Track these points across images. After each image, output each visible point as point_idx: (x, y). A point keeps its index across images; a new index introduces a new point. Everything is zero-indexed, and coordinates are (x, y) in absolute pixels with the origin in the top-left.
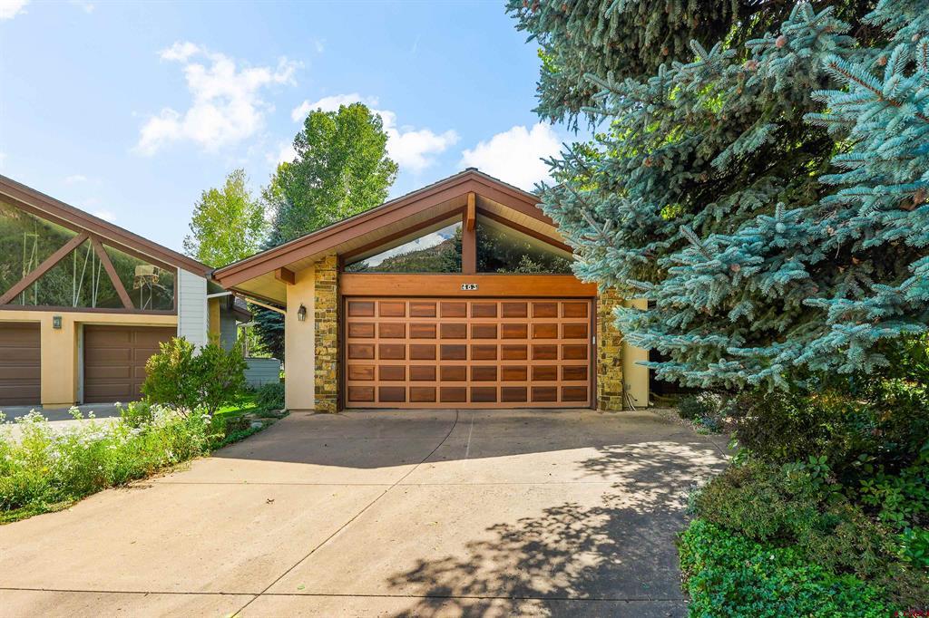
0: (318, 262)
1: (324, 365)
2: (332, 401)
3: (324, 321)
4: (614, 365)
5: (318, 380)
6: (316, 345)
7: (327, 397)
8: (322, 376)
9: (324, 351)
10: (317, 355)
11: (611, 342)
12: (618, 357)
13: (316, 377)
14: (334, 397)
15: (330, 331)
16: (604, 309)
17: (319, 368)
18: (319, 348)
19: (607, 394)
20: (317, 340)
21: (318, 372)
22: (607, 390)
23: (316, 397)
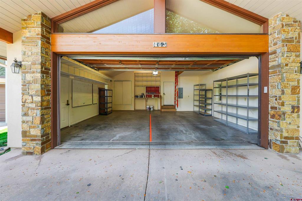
0: (24, 20)
1: (30, 112)
2: (37, 144)
3: (30, 73)
4: (293, 112)
5: (25, 125)
6: (23, 94)
7: (32, 140)
8: (27, 122)
9: (29, 99)
10: (24, 103)
11: (290, 91)
12: (296, 105)
13: (23, 122)
14: (39, 140)
15: (35, 81)
16: (283, 61)
17: (25, 114)
18: (26, 97)
19: (286, 138)
20: (24, 90)
21: (25, 118)
22: (285, 134)
23: (23, 140)
